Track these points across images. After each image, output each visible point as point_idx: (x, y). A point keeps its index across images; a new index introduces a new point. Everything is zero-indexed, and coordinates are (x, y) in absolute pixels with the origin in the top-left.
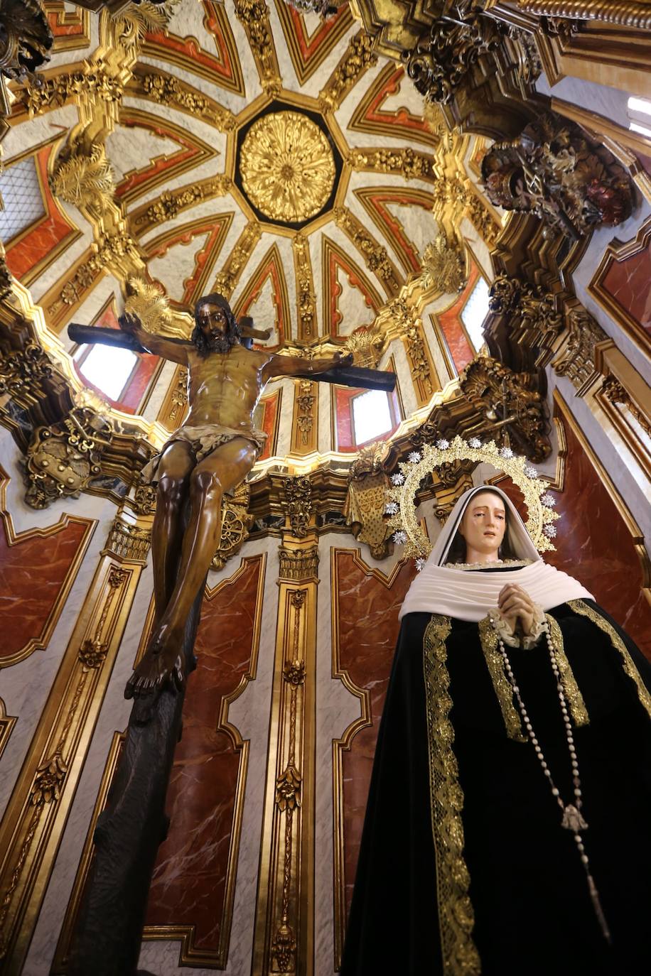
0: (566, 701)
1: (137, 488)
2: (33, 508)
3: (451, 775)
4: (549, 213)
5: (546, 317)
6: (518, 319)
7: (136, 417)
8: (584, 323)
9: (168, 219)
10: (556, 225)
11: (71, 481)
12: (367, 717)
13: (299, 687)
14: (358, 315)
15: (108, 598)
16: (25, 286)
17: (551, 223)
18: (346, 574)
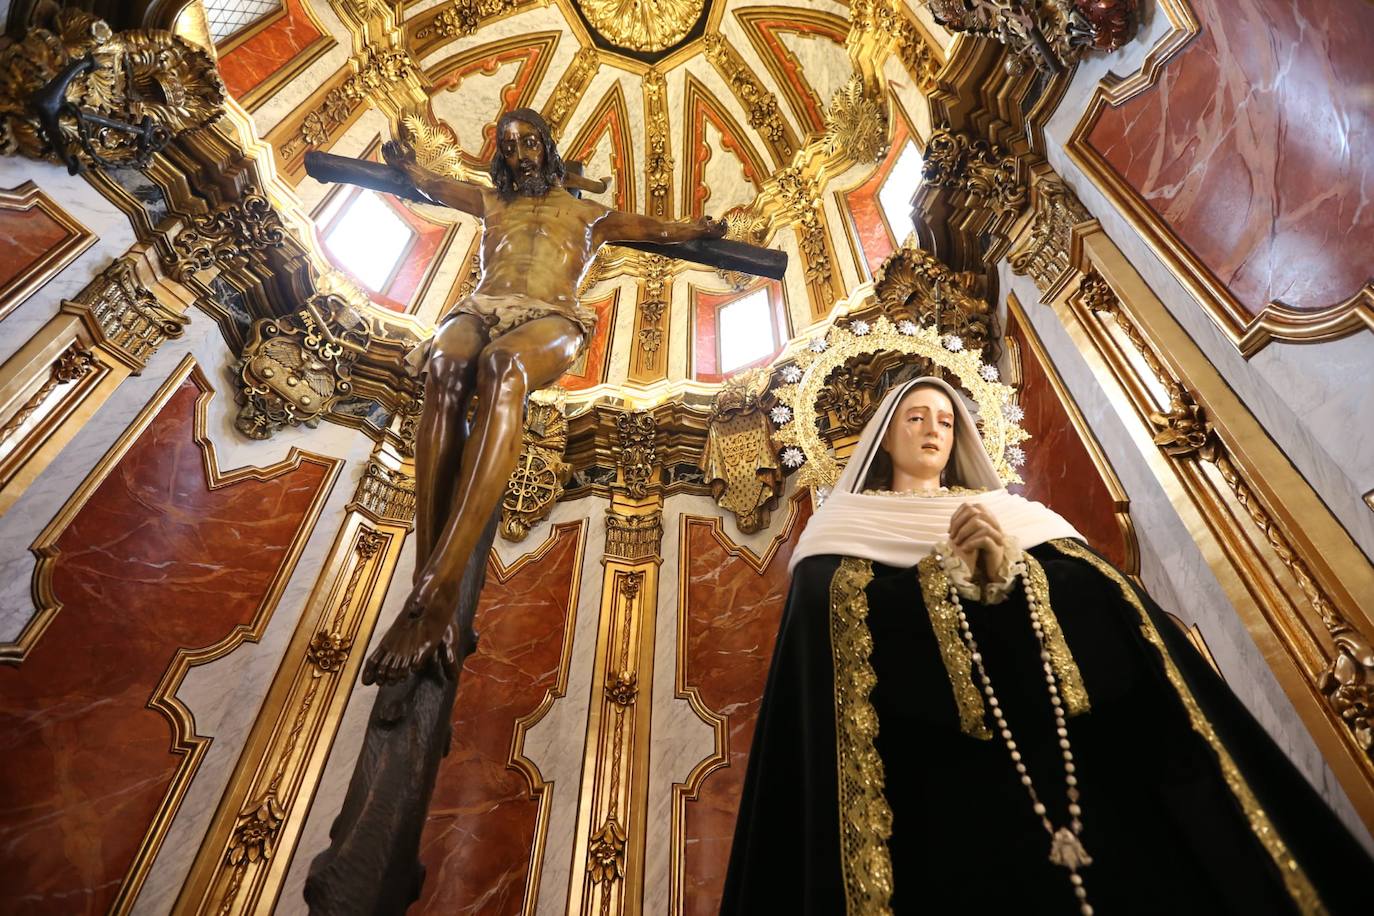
0: (1055, 676)
1: (403, 417)
2: (248, 437)
3: (873, 784)
4: (1017, 36)
5: (1003, 191)
6: (962, 194)
7: (406, 315)
8: (1059, 196)
9: (464, 34)
10: (1026, 52)
11: (307, 400)
12: (723, 753)
13: (628, 709)
14: (732, 192)
15: (355, 572)
16: (247, 109)
17: (1019, 49)
18: (701, 552)
